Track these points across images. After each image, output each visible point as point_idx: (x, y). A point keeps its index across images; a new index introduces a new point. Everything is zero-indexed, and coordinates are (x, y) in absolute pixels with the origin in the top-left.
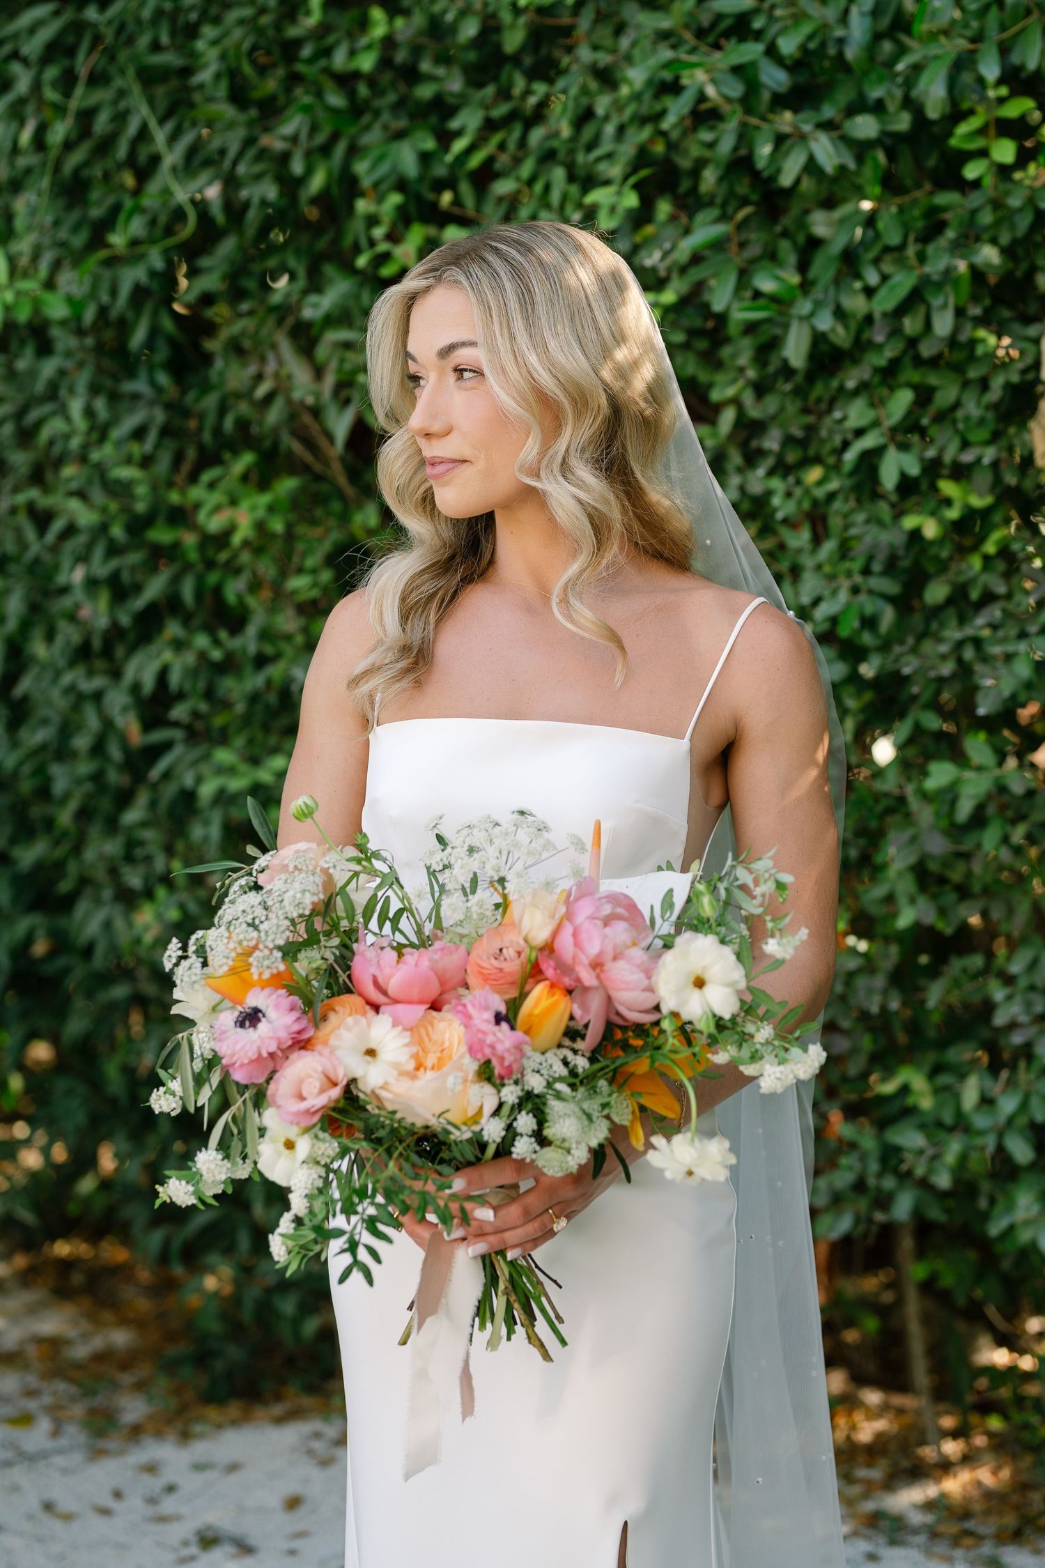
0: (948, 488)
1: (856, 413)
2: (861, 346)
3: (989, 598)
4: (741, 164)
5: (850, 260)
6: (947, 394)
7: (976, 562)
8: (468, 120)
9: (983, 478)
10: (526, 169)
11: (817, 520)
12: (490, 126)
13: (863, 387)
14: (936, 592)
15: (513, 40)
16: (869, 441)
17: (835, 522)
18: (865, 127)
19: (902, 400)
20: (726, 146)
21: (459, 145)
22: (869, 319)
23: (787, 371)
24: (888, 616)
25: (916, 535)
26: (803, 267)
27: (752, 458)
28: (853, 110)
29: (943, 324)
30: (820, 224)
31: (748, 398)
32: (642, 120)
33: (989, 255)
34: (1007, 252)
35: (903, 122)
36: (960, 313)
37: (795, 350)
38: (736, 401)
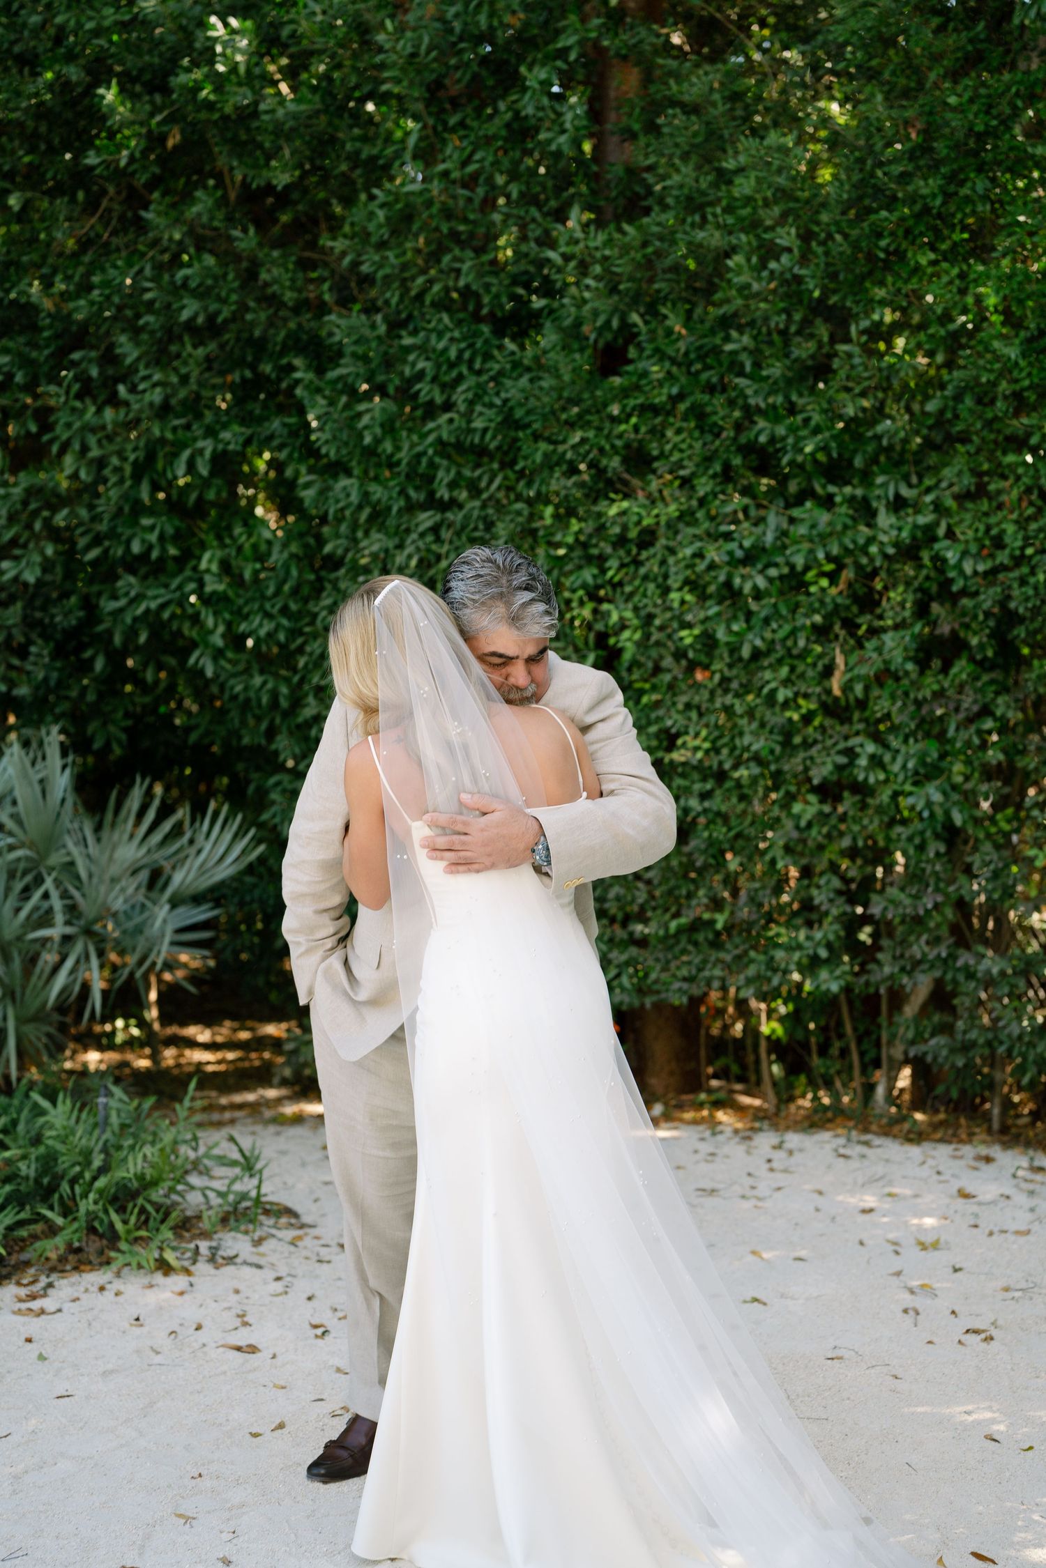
0: (801, 701)
1: (768, 675)
2: (769, 652)
3: (815, 742)
4: (728, 584)
5: (767, 621)
6: (801, 668)
7: (810, 729)
8: (613, 563)
9: (814, 699)
10: (637, 583)
11: (750, 713)
12: (622, 566)
13: (771, 666)
14: (797, 740)
15: (633, 534)
16: (773, 685)
17: (758, 715)
18: (773, 572)
19: (784, 671)
20: (722, 578)
21: (610, 573)
22: (773, 641)
23: (740, 659)
24: (778, 749)
25: (790, 720)
26: (748, 621)
27: (726, 691)
28: (767, 566)
29: (802, 643)
30: (753, 606)
31: (726, 670)
32: (687, 567)
33: (818, 618)
34: (824, 617)
35: (786, 570)
36: (808, 639)
37: (746, 652)
38: (721, 671)
